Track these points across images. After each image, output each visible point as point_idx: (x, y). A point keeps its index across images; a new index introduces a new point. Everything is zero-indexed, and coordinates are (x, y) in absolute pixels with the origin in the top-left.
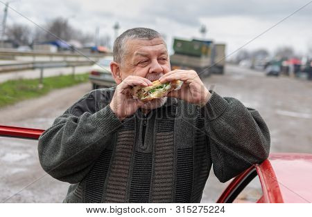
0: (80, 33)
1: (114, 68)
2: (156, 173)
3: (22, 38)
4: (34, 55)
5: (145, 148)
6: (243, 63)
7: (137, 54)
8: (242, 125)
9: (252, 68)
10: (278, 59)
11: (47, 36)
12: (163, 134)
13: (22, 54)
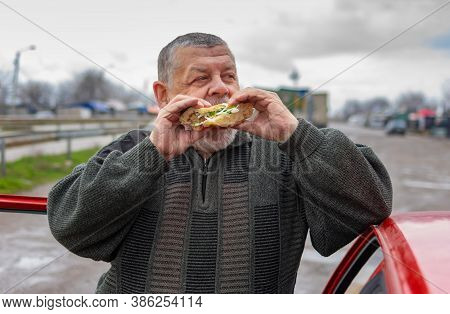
0: (121, 89)
1: (159, 91)
2: (225, 242)
3: (41, 101)
4: (58, 122)
5: (207, 205)
6: (354, 120)
7: (192, 69)
8: (348, 163)
9: (367, 125)
10: (403, 110)
11: (76, 96)
12: (233, 185)
13: (42, 122)
